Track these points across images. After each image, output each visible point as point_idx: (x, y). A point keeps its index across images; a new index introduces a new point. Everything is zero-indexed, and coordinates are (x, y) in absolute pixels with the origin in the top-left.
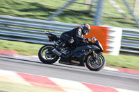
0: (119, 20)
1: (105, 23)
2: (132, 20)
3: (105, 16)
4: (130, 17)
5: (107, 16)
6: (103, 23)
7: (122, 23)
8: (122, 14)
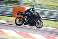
0: (30, 4)
1: (24, 6)
2: (35, 4)
3: (24, 3)
4: (34, 3)
5: (25, 3)
6: (23, 6)
7: (31, 5)
8: (31, 2)
